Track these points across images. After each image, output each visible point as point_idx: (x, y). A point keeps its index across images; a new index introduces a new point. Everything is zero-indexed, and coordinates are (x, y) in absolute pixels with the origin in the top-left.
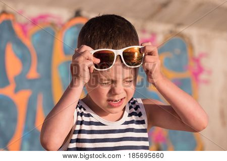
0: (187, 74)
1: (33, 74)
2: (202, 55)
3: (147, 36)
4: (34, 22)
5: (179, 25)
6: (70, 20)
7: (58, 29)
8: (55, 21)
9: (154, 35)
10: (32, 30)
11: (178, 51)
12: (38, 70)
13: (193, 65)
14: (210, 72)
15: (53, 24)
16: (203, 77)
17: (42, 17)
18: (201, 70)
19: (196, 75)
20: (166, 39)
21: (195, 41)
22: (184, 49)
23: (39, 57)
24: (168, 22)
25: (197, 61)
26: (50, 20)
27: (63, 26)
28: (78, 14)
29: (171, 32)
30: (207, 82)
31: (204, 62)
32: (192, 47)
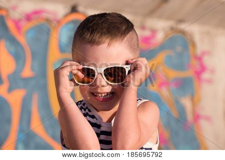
0: (189, 73)
1: (27, 72)
2: (204, 53)
3: (147, 33)
4: (28, 18)
5: (181, 21)
6: (66, 16)
7: (53, 25)
8: (50, 16)
9: (154, 32)
10: (26, 26)
11: (179, 49)
12: (32, 69)
13: (195, 63)
14: (213, 71)
15: (48, 20)
16: (206, 76)
18: (203, 69)
19: (198, 74)
20: (166, 36)
21: (197, 38)
22: (185, 47)
24: (169, 18)
25: (199, 59)
26: (45, 15)
27: (59, 22)
28: (74, 9)
29: (172, 29)
30: (209, 81)
31: (207, 61)
32: (194, 45)
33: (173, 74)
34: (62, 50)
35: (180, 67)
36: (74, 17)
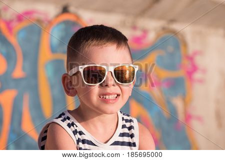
0: (181, 73)
1: (18, 73)
2: (196, 53)
3: (138, 33)
4: (20, 18)
5: (172, 21)
6: (57, 16)
7: (44, 25)
8: (42, 17)
9: (145, 32)
10: (17, 26)
11: (170, 48)
12: (23, 69)
13: (187, 63)
14: (204, 71)
15: (39, 21)
16: (197, 76)
18: (195, 68)
19: (190, 74)
20: (158, 36)
21: (189, 38)
22: (177, 47)
23: (25, 56)
24: (160, 18)
25: (191, 59)
26: (36, 16)
27: (50, 23)
28: (65, 10)
29: (164, 29)
30: (201, 81)
31: (199, 61)
32: (185, 44)
33: (165, 74)
34: (53, 50)
35: (172, 67)
36: (66, 17)
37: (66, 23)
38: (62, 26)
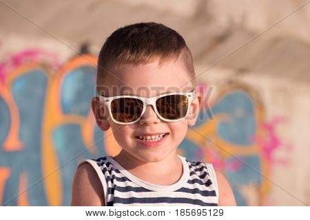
0: (254, 150)
2: (278, 120)
5: (243, 71)
6: (72, 59)
7: (53, 72)
8: (49, 60)
10: (12, 73)
11: (239, 112)
12: (20, 137)
13: (263, 135)
14: (290, 147)
15: (45, 66)
16: (279, 153)
17: (29, 54)
18: (275, 143)
19: (268, 151)
21: (267, 97)
22: (249, 110)
23: (23, 117)
24: (225, 65)
25: (270, 128)
26: (40, 58)
27: (61, 68)
28: (84, 50)
29: (230, 82)
30: (285, 162)
31: (282, 132)
32: (262, 107)
33: (231, 150)
34: (65, 110)
35: (240, 139)
37: (85, 69)
38: (80, 74)
